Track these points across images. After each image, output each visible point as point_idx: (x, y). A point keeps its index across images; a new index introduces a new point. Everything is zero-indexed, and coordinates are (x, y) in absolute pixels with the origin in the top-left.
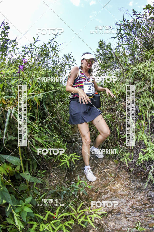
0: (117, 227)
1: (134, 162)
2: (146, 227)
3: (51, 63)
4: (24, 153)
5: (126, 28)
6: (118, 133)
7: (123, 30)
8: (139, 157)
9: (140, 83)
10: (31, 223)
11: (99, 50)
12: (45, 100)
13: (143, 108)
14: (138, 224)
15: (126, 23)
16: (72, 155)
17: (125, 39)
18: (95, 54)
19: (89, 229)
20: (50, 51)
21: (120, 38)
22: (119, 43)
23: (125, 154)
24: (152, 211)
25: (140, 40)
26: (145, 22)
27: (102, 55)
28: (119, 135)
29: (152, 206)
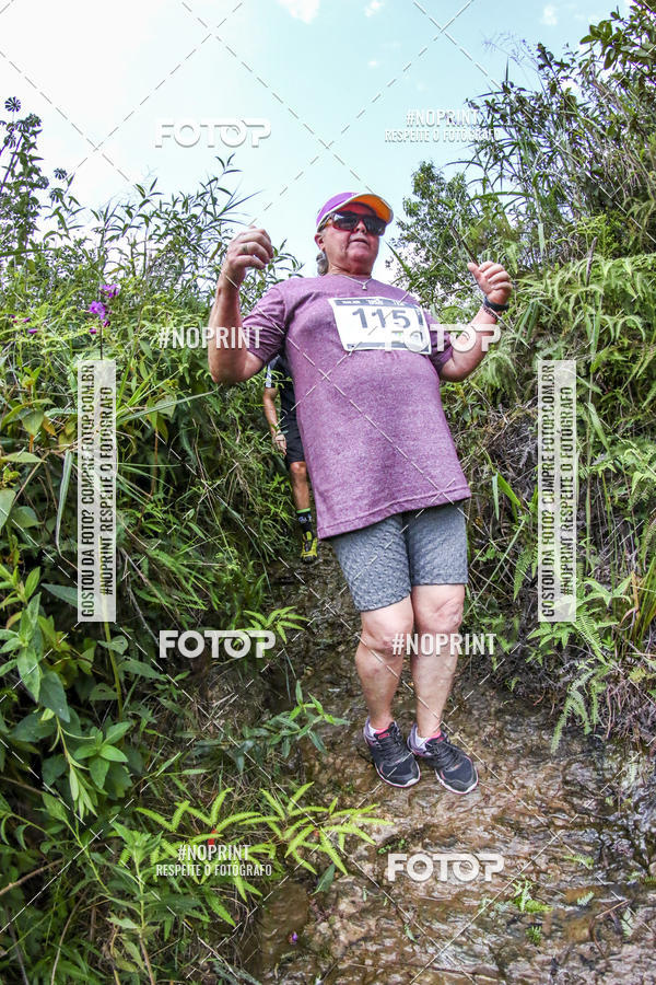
0: (442, 893)
1: (519, 652)
2: (551, 900)
5: (516, 119)
7: (501, 129)
9: (555, 347)
11: (416, 205)
12: (184, 420)
14: (523, 887)
16: (279, 614)
18: (399, 224)
19: (337, 897)
21: (491, 161)
24: (579, 843)
27: (428, 229)
29: (578, 820)
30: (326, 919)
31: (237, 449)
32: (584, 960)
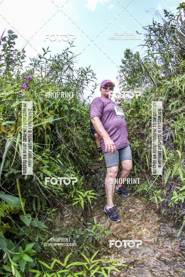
1: (166, 202)
3: (65, 78)
4: (30, 188)
5: (157, 33)
6: (148, 165)
7: (153, 36)
8: (172, 196)
9: (176, 102)
10: (34, 271)
11: (125, 61)
12: (57, 124)
13: (180, 133)
15: (156, 26)
16: (88, 193)
17: (156, 47)
18: (120, 66)
20: (64, 63)
21: (150, 45)
22: (149, 51)
23: (155, 192)
25: (174, 48)
26: (180, 25)
27: (129, 68)
28: (148, 167)
31: (74, 133)
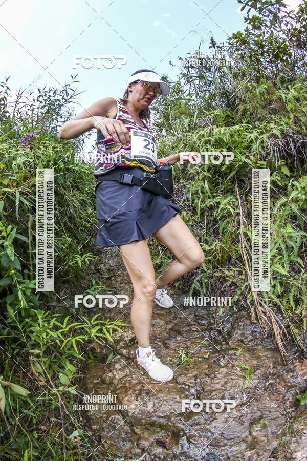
30: (110, 371)
32: (206, 375)
